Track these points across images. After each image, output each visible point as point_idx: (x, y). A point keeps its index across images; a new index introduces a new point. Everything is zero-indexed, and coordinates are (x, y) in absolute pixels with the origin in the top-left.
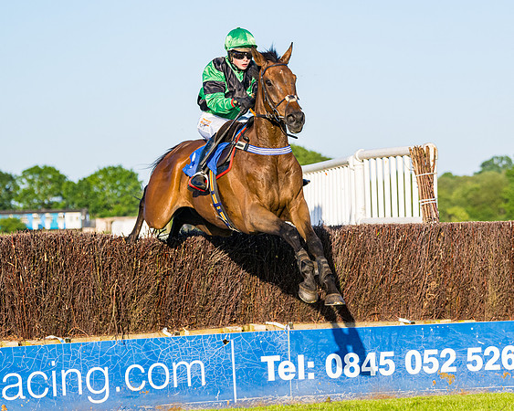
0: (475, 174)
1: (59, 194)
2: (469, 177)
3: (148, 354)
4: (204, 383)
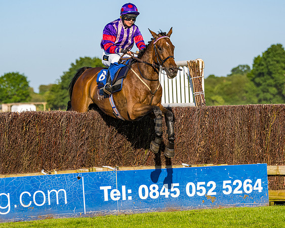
0: (228, 75)
2: (225, 78)
3: (33, 185)
4: (66, 203)
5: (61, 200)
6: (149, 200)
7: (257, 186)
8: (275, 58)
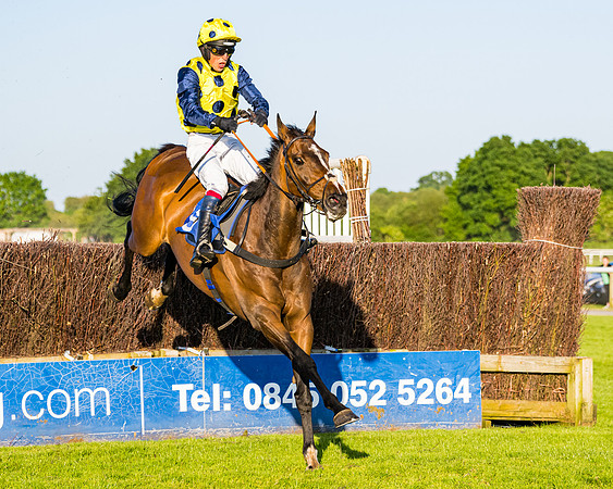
0: (412, 190)
2: (405, 193)
3: (47, 379)
4: (108, 413)
5: (100, 409)
6: (262, 411)
7: (461, 392)
8: (497, 161)
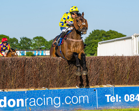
1: (44, 45)
3: (72, 93)
4: (88, 102)
5: (86, 101)
6: (130, 102)
